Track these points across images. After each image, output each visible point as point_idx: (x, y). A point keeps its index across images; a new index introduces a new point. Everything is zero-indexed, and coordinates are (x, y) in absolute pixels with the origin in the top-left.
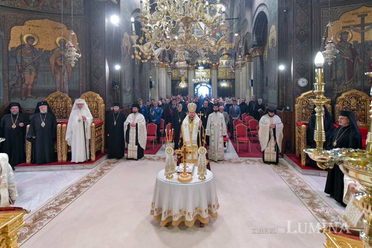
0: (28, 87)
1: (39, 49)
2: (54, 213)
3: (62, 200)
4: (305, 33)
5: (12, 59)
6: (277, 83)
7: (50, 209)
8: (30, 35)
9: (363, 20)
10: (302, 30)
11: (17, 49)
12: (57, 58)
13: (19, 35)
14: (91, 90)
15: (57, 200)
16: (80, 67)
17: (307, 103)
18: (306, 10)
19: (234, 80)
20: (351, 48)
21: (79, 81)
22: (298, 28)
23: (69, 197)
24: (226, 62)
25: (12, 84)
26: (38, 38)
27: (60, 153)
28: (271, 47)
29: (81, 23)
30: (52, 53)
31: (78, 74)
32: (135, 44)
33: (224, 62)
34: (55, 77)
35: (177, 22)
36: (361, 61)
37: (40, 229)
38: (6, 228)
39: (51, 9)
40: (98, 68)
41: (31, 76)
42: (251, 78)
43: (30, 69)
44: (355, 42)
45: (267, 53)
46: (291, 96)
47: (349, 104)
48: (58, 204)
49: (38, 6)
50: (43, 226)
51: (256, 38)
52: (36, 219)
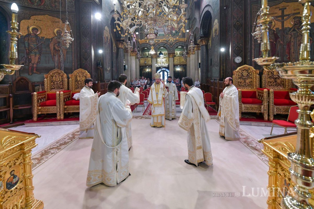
0: (34, 65)
1: (41, 37)
2: (56, 151)
3: (61, 143)
4: (240, 24)
5: (21, 44)
6: (219, 61)
7: (53, 148)
8: (35, 27)
9: (283, 12)
10: (238, 21)
11: (25, 37)
12: (55, 44)
13: (26, 27)
14: (81, 68)
15: (58, 143)
16: (73, 50)
17: (241, 74)
18: (241, 7)
19: (186, 65)
20: (274, 33)
21: (72, 62)
22: (235, 20)
23: (67, 141)
24: (180, 53)
25: (22, 63)
26: (41, 29)
27: (58, 113)
28: (215, 36)
29: (73, 18)
30: (52, 40)
31: (71, 56)
32: (117, 21)
33: (178, 52)
34: (54, 58)
35: (148, 5)
36: (281, 42)
37: (46, 161)
38: (23, 146)
39: (50, 7)
40: (86, 52)
41: (36, 57)
42: (199, 62)
43: (35, 52)
44: (277, 29)
45: (211, 42)
46: (230, 70)
47: (273, 74)
48: (59, 145)
49: (41, 5)
50: (48, 159)
51: (203, 32)
52: (43, 155)
